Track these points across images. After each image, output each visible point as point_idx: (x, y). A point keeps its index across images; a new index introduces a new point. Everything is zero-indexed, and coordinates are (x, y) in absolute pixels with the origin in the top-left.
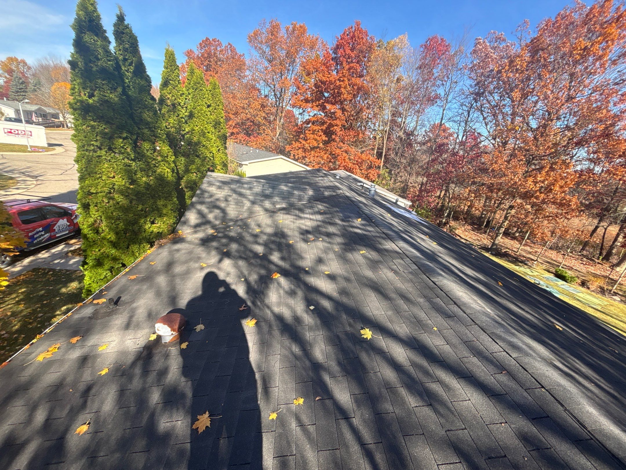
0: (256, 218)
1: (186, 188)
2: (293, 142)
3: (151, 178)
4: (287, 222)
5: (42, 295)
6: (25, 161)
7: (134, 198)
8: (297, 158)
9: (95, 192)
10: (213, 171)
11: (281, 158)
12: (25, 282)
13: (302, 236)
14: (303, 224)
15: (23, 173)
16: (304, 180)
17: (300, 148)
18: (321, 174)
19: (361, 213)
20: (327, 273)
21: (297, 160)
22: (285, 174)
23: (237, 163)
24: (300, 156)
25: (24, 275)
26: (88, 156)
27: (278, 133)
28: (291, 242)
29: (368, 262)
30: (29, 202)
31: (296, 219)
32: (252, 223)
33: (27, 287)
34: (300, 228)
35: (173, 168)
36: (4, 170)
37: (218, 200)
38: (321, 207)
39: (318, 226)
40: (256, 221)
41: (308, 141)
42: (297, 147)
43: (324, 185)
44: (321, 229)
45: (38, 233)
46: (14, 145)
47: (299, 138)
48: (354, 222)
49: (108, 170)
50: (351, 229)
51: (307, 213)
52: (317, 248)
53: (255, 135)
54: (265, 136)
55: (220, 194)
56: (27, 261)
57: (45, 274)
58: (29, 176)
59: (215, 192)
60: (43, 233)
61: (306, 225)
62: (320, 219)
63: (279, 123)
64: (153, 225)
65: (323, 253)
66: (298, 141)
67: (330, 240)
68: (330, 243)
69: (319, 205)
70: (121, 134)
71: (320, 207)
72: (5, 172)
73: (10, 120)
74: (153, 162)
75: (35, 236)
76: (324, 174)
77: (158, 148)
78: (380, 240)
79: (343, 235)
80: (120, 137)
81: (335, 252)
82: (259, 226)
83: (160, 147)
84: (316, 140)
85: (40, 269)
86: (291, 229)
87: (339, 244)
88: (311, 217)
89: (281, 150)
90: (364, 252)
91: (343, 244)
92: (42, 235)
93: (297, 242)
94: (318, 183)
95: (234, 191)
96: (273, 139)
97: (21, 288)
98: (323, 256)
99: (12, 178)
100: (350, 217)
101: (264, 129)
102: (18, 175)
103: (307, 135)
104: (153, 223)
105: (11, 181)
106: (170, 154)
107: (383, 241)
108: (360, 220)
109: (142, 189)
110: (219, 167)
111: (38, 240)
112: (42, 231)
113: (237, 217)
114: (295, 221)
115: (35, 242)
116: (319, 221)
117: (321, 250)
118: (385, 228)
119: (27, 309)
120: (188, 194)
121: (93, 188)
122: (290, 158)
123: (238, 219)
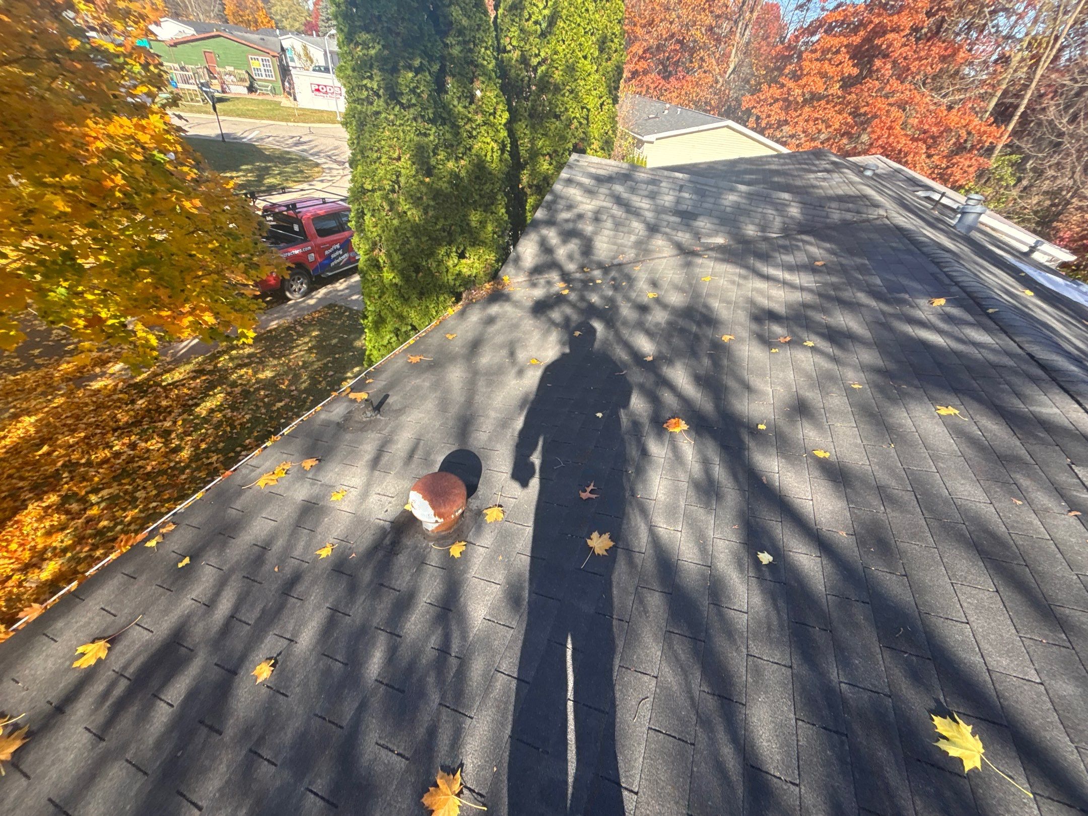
0: (651, 264)
1: (530, 187)
2: (765, 87)
3: (462, 162)
4: (722, 282)
5: (335, 345)
6: (334, 137)
7: (432, 203)
8: (763, 125)
9: (370, 187)
10: (583, 152)
11: (728, 127)
12: (321, 323)
13: (755, 327)
14: (760, 292)
15: (330, 157)
16: (776, 179)
17: (777, 100)
18: (824, 164)
19: (946, 281)
20: (820, 454)
21: (762, 132)
22: (734, 163)
23: (634, 138)
24: (773, 120)
25: (319, 312)
26: (361, 113)
27: (732, 66)
28: (726, 338)
29: (970, 452)
30: (324, 203)
31: (745, 278)
32: (641, 274)
33: (320, 330)
34: (752, 302)
35: (503, 141)
36: (311, 152)
37: (580, 216)
38: (817, 251)
39: (805, 306)
40: (652, 271)
41: (803, 82)
42: (772, 97)
43: (830, 192)
44: (811, 313)
45: (335, 251)
46: (322, 111)
47: (781, 75)
48: (918, 307)
49: (390, 142)
50: (909, 329)
51: (776, 266)
52: (796, 369)
53: (680, 75)
54: (703, 75)
55: (587, 205)
56: (323, 291)
57: (341, 314)
58: (336, 161)
59: (579, 198)
60: (341, 252)
61: (769, 298)
62: (813, 285)
63: (740, 39)
64: (463, 261)
65: (812, 386)
66: (777, 82)
67: (838, 353)
68: (834, 359)
69: (811, 244)
70: (411, 59)
71: (814, 250)
72: (311, 154)
73: (318, 69)
74: (468, 127)
75: (333, 256)
76: (834, 163)
77: (479, 94)
78: (1017, 381)
79: (879, 345)
80: (410, 68)
81: (849, 392)
82: (654, 284)
83: (482, 91)
84: (823, 75)
85: (336, 306)
86: (729, 303)
87: (864, 368)
88: (788, 276)
89: (729, 107)
90: (951, 411)
91: (878, 371)
92: (340, 255)
93: (740, 340)
94: (814, 187)
95: (618, 200)
96: (717, 82)
97: (314, 330)
98: (812, 396)
99: (317, 165)
100: (905, 290)
101: (702, 59)
102: (323, 160)
103: (805, 64)
104: (462, 256)
105: (316, 169)
106: (501, 107)
107: (1031, 390)
108: (942, 301)
109: (443, 185)
110: (596, 145)
111: (336, 262)
112: (339, 250)
113: (614, 258)
114: (741, 281)
115: (332, 264)
116: (810, 290)
117: (809, 377)
118: (1034, 342)
119: (318, 361)
120: (531, 201)
121: (368, 181)
122: (746, 126)
123: (615, 262)
